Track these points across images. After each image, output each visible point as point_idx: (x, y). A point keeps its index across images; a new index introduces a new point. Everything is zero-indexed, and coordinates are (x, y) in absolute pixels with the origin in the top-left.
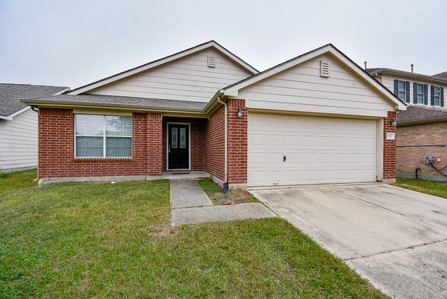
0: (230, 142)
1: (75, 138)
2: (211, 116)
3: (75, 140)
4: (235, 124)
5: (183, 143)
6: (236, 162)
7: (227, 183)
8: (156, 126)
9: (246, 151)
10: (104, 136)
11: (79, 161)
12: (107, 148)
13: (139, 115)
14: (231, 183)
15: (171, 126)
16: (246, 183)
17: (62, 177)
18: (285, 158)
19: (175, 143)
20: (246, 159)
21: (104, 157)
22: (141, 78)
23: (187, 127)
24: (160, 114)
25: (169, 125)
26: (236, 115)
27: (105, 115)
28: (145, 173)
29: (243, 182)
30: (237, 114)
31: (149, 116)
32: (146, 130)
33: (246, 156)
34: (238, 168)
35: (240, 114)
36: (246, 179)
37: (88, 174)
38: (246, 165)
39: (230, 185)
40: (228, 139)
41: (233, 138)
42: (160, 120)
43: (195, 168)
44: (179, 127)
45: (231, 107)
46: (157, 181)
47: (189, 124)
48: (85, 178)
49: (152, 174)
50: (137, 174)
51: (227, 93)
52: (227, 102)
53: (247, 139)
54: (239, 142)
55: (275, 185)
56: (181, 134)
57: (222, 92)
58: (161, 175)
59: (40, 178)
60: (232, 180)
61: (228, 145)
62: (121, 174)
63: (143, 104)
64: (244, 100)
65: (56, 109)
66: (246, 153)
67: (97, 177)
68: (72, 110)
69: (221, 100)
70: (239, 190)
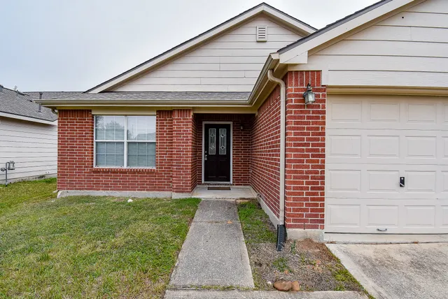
0: (291, 150)
1: (94, 144)
2: (259, 110)
3: (95, 146)
4: (301, 118)
5: (223, 148)
6: (302, 188)
7: (284, 226)
8: (185, 126)
9: (323, 167)
10: (125, 141)
11: (97, 171)
12: (128, 156)
13: (164, 113)
14: (291, 226)
15: (208, 127)
16: (323, 227)
17: (80, 189)
18: (402, 181)
19: (213, 147)
20: (323, 183)
21: (125, 167)
22: (170, 67)
23: (228, 127)
24: (190, 110)
25: (206, 125)
26: (303, 101)
27: (126, 115)
28: (171, 189)
29: (316, 227)
30: (304, 97)
31: (176, 113)
32: (171, 131)
33: (323, 178)
34: (306, 199)
35: (311, 98)
36: (323, 221)
37: (107, 187)
38: (323, 194)
39: (289, 231)
40: (286, 145)
41: (296, 144)
42: (190, 117)
43: (238, 182)
44: (218, 127)
45: (292, 88)
46: (185, 200)
47: (231, 123)
48: (103, 192)
49: (179, 190)
50: (161, 189)
51: (285, 59)
52: (285, 79)
53: (323, 145)
54: (308, 150)
55: (380, 233)
56: (221, 136)
57: (275, 57)
58: (189, 192)
59: (59, 189)
60: (294, 221)
61: (286, 155)
62: (142, 189)
63: (168, 98)
64: (319, 72)
65: (75, 111)
66: (323, 172)
67: (117, 192)
68: (91, 111)
69: (274, 75)
70: (309, 241)
